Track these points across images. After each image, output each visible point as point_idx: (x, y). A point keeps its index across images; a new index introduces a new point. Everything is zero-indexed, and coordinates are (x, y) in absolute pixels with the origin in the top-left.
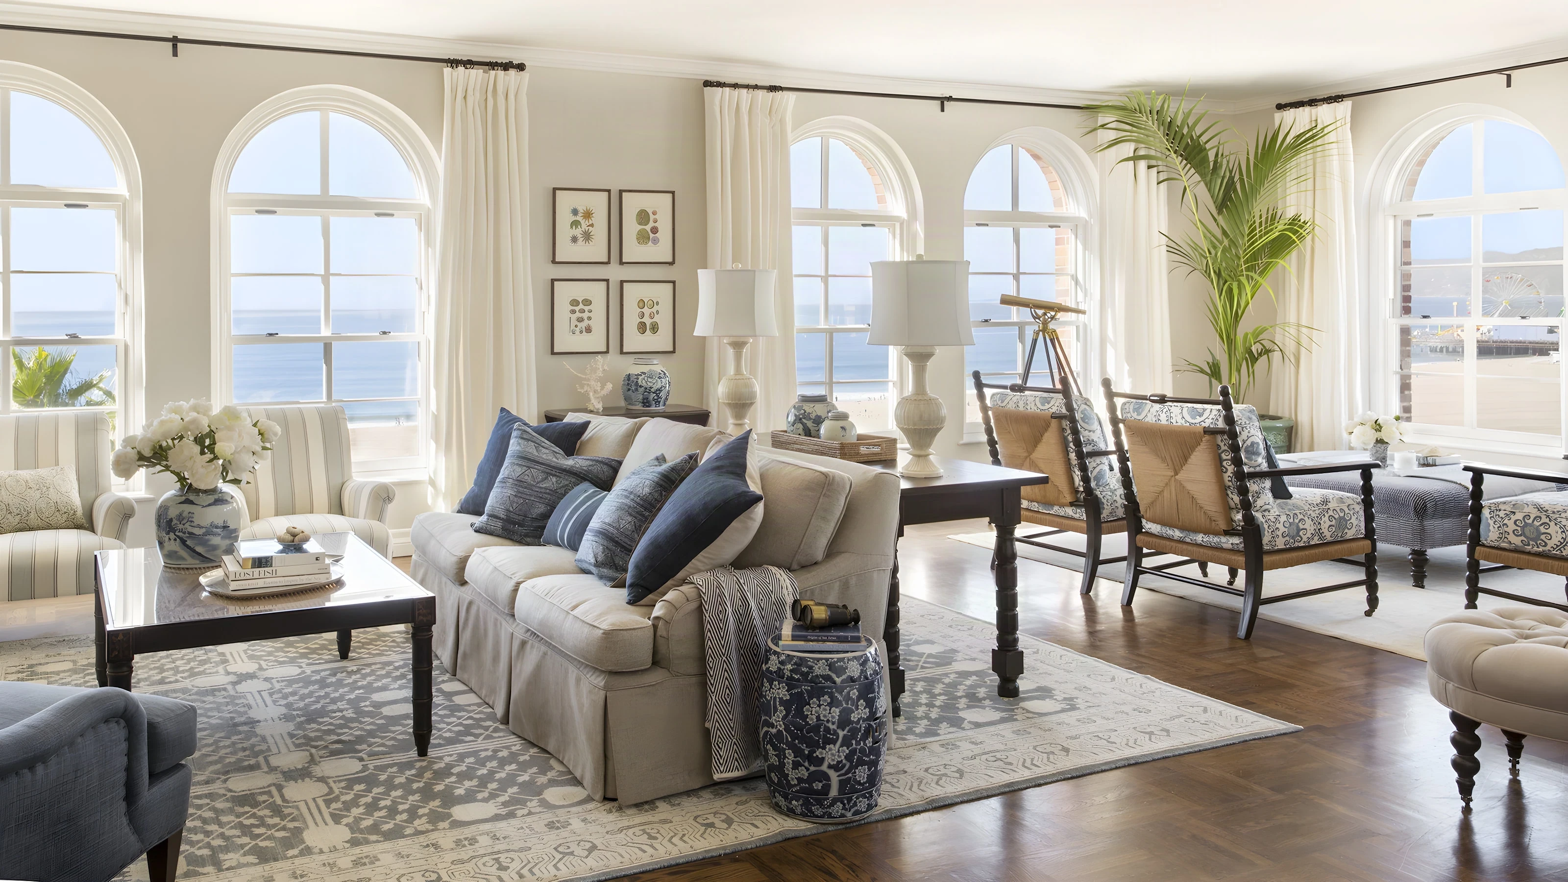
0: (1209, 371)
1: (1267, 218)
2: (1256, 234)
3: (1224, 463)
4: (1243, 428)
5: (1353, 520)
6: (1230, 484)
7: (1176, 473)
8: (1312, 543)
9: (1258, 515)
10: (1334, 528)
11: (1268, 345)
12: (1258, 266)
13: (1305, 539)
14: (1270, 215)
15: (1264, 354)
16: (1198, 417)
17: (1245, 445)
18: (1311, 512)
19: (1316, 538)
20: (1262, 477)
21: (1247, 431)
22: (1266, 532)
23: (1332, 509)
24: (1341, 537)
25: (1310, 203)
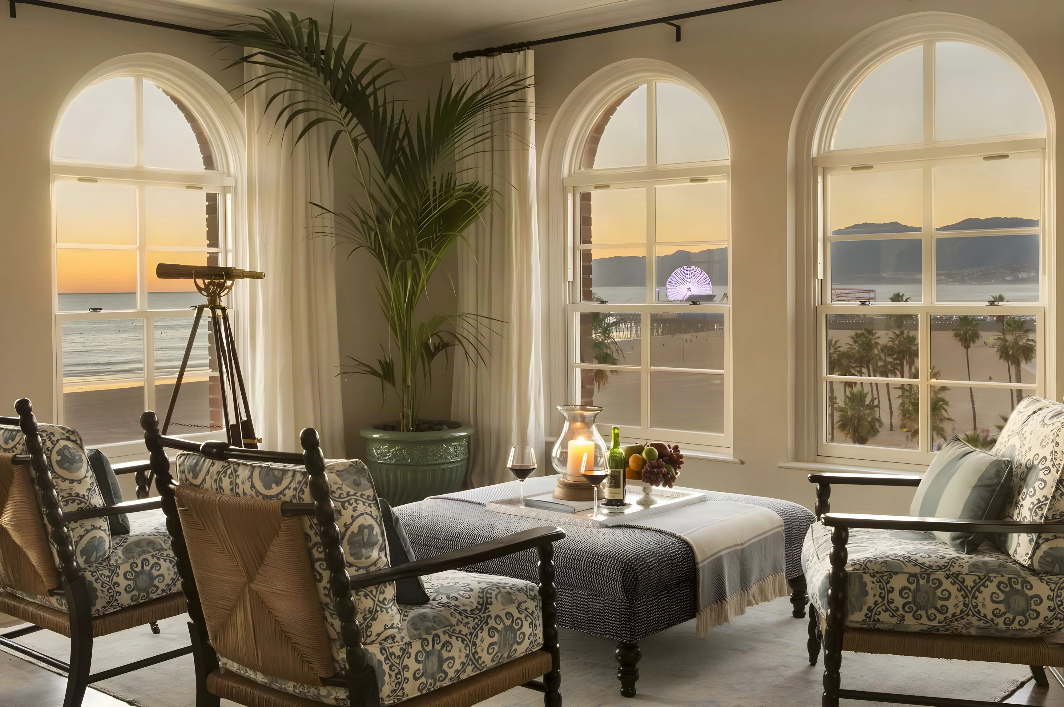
0: (381, 372)
1: (441, 185)
2: (430, 205)
3: (317, 565)
4: (343, 503)
5: (527, 629)
6: (327, 600)
7: (251, 579)
8: (464, 677)
9: (374, 650)
10: (496, 648)
11: (446, 338)
12: (433, 242)
13: (451, 673)
14: (444, 181)
15: (442, 349)
16: (274, 485)
17: (349, 533)
18: (461, 627)
19: (469, 669)
20: (379, 584)
21: (350, 508)
22: (387, 678)
23: (493, 617)
24: (509, 657)
25: (488, 166)
